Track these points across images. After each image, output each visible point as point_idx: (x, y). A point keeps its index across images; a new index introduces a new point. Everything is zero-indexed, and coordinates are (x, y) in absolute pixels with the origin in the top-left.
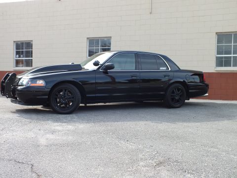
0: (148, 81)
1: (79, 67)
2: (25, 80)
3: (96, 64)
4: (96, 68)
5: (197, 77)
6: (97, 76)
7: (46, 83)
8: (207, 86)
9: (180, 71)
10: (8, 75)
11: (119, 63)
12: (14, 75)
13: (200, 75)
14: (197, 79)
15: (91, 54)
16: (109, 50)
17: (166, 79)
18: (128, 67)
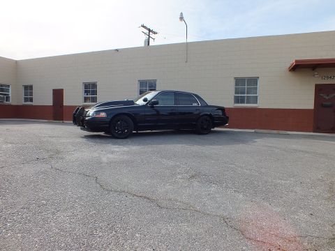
0: (184, 114)
1: (132, 102)
2: (91, 112)
3: (145, 100)
4: (145, 103)
5: (220, 111)
6: (146, 109)
7: (108, 115)
8: (228, 118)
9: (207, 106)
10: (78, 109)
11: (162, 99)
12: (83, 108)
13: (222, 109)
14: (220, 113)
15: (142, 93)
16: (154, 90)
17: (197, 112)
18: (170, 103)
